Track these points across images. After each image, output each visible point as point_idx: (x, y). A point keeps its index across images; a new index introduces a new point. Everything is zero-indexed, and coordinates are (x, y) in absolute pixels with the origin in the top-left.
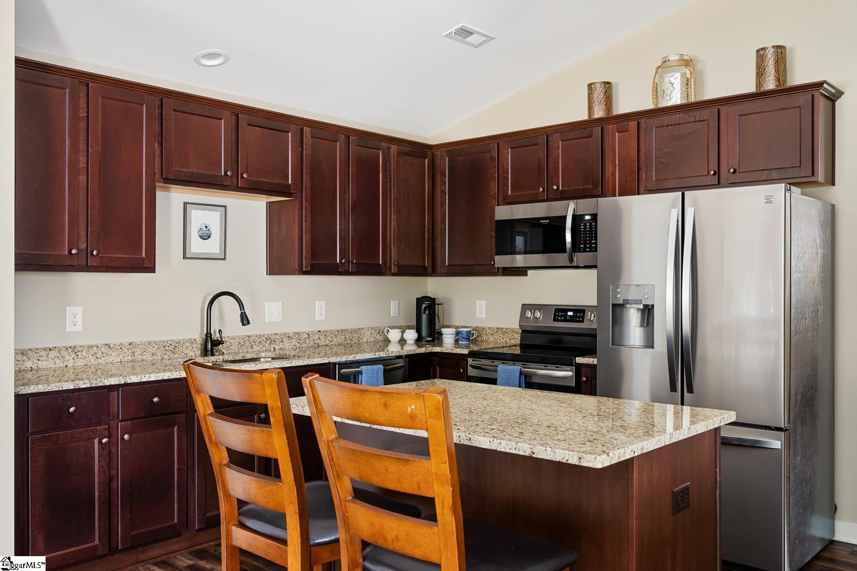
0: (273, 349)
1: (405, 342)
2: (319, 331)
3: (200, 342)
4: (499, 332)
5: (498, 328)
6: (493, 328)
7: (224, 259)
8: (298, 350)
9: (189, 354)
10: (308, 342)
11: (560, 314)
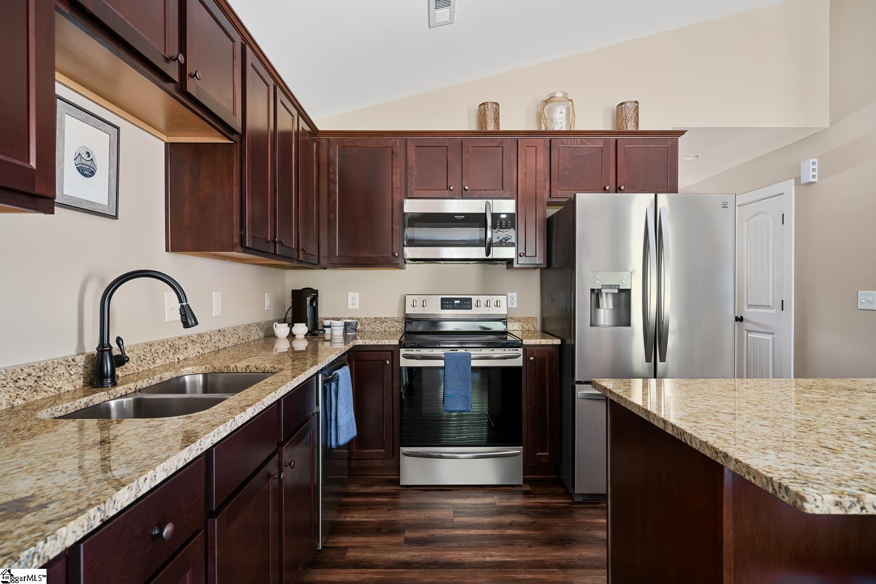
0: (177, 360)
1: (293, 337)
2: (219, 331)
3: (81, 364)
4: (377, 322)
5: (375, 318)
6: (370, 318)
7: (116, 217)
8: (201, 357)
9: (64, 387)
10: (210, 346)
11: (447, 302)
